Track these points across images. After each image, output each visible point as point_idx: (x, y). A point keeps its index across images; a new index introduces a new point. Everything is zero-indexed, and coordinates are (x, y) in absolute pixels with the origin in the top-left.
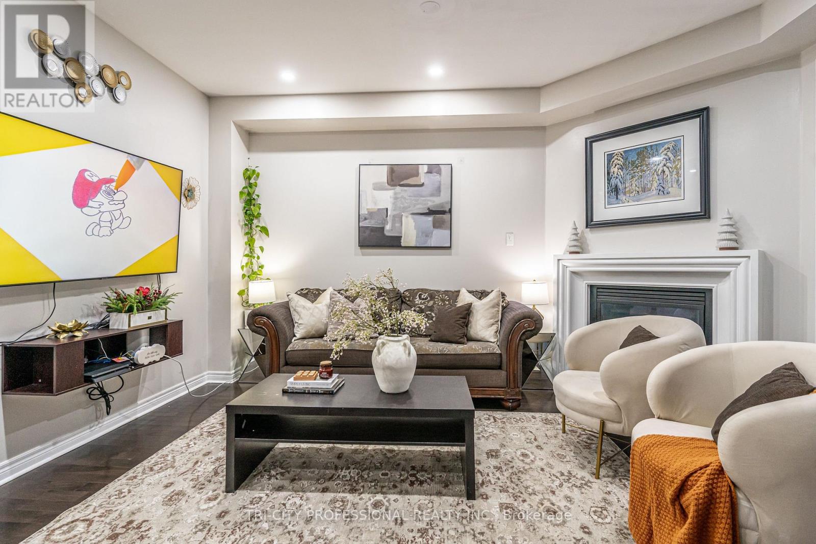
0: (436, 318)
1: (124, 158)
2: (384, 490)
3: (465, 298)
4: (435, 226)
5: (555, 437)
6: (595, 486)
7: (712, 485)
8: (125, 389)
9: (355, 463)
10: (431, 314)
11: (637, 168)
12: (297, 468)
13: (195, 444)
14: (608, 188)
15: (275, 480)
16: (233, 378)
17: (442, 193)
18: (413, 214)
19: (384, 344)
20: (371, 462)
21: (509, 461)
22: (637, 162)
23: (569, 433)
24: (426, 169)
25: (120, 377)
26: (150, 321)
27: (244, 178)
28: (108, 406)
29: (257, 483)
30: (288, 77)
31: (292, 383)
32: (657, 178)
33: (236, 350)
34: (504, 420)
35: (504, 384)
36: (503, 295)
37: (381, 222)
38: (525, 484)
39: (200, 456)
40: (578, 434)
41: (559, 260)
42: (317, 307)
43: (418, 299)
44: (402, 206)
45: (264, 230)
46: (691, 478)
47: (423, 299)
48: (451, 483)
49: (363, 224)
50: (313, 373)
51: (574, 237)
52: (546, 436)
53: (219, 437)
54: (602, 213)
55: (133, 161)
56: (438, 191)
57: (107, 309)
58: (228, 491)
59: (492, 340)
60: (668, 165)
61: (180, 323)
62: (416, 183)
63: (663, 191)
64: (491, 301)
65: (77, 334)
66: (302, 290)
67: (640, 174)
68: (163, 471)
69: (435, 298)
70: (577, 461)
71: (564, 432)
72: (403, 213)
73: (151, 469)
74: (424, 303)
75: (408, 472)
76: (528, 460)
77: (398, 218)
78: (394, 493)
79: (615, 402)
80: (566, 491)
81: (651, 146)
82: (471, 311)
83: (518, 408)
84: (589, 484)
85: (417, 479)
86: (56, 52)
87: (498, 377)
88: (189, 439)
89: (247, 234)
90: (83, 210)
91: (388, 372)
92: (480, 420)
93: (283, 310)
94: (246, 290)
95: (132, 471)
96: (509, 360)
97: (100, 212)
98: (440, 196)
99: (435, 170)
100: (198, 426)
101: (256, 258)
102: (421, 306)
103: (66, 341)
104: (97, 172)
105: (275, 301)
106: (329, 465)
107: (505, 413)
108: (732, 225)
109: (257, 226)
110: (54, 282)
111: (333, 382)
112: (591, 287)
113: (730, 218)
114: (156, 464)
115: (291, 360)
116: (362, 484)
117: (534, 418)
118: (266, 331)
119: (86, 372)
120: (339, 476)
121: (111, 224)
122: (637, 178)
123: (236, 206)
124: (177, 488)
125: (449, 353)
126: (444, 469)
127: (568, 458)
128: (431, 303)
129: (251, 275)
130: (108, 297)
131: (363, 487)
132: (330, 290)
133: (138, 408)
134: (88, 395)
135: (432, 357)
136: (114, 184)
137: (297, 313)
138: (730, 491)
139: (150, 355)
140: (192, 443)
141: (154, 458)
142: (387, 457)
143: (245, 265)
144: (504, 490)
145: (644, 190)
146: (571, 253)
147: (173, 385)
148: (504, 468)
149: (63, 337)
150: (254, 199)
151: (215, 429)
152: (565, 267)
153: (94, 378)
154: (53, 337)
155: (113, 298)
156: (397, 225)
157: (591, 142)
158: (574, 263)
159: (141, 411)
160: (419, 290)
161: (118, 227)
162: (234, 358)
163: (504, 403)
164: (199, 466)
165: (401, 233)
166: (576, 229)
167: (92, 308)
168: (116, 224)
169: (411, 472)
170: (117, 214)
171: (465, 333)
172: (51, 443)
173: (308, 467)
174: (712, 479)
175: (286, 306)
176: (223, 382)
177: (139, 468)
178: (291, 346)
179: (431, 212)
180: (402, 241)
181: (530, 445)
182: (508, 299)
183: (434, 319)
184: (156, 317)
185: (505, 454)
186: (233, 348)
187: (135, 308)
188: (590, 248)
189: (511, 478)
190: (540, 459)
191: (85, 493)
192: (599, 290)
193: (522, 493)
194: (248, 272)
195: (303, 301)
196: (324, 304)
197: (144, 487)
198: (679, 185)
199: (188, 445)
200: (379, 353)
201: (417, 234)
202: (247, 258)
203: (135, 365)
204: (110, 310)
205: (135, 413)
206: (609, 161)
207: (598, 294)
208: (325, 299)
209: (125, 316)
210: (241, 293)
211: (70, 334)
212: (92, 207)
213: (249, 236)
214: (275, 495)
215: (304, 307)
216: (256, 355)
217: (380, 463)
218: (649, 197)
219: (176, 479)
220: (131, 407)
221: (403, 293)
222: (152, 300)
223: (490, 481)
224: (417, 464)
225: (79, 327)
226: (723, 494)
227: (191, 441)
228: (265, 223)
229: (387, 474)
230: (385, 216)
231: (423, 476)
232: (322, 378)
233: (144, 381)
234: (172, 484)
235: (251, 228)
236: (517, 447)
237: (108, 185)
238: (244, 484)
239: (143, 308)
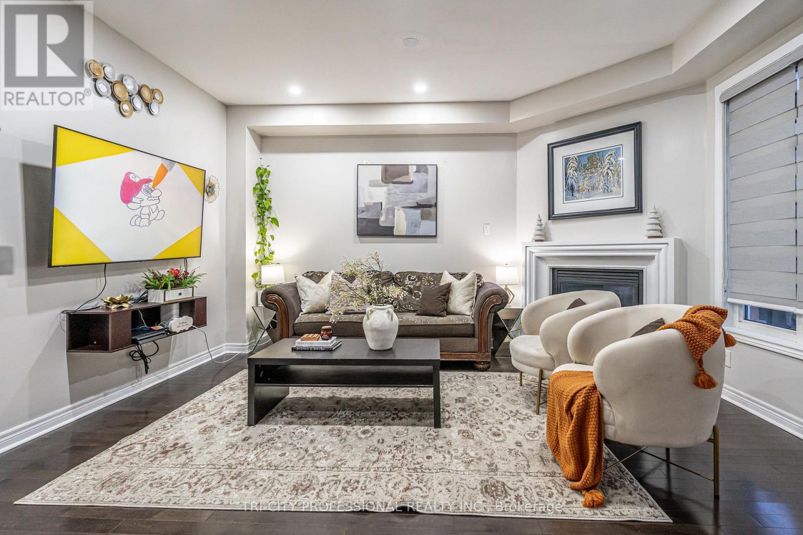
0: (423, 296)
1: (159, 162)
2: (372, 423)
3: (447, 279)
4: (422, 218)
5: (513, 389)
6: (534, 419)
7: (588, 396)
8: (159, 355)
9: (351, 407)
10: (418, 293)
11: (588, 170)
12: (303, 410)
13: (220, 396)
14: (566, 187)
15: (287, 418)
16: (248, 349)
17: (429, 189)
18: (403, 207)
19: (372, 311)
20: (363, 406)
21: (472, 404)
22: (587, 165)
23: (525, 385)
24: (415, 168)
25: (155, 343)
26: (181, 297)
27: (257, 175)
28: (147, 367)
29: (272, 420)
30: (295, 91)
31: (299, 343)
32: (603, 179)
33: (250, 325)
34: (475, 378)
35: (477, 349)
36: (479, 277)
37: (376, 214)
38: (481, 418)
39: (225, 404)
40: (532, 387)
41: (527, 247)
42: (321, 287)
43: (408, 280)
44: (394, 200)
45: (275, 221)
46: (577, 395)
47: (412, 280)
48: (424, 418)
49: (361, 216)
50: (316, 335)
51: (539, 228)
52: (506, 388)
53: (240, 391)
54: (561, 208)
55: (166, 164)
56: (425, 188)
57: (146, 286)
58: (249, 424)
59: (468, 314)
60: (611, 168)
61: (204, 299)
62: (406, 181)
63: (607, 190)
64: (467, 281)
65: (124, 305)
66: (308, 272)
67: (590, 175)
68: (196, 413)
69: (422, 279)
70: (526, 404)
71: (521, 385)
72: (395, 207)
73: (187, 412)
74: (413, 284)
75: (391, 412)
76: (487, 404)
77: (391, 211)
78: (379, 425)
79: (551, 355)
80: (511, 422)
81: (598, 152)
82: (450, 290)
83: (488, 370)
84: (530, 418)
85: (398, 416)
86: (106, 77)
87: (471, 344)
88: (215, 393)
89: (259, 224)
90: (128, 205)
91: (375, 333)
92: (455, 378)
93: (291, 289)
94: (259, 273)
95: (171, 413)
96: (481, 329)
97: (141, 206)
98: (427, 192)
99: (423, 169)
100: (221, 384)
101: (267, 246)
102: (410, 286)
103: (116, 311)
104: (139, 175)
105: (284, 282)
106: (329, 408)
107: (476, 373)
108: (657, 218)
109: (268, 218)
110: (105, 264)
111: (332, 342)
112: (553, 269)
113: (656, 213)
114: (190, 409)
115: (299, 331)
116: (354, 420)
117: (500, 376)
118: (277, 306)
119: (133, 335)
120: (336, 415)
121: (149, 216)
122: (587, 178)
123: (251, 201)
124: (209, 423)
125: (431, 324)
126: (420, 410)
127: (519, 402)
128: (419, 283)
129: (263, 260)
130: (147, 276)
131: (355, 421)
132: (332, 272)
133: (169, 370)
134: (131, 357)
135: (416, 327)
136: (152, 183)
137: (304, 291)
138: (599, 400)
139: (181, 325)
140: (217, 395)
141: (187, 406)
142: (376, 403)
143: (258, 251)
144: (463, 422)
145: (593, 188)
146: (537, 241)
147: (198, 353)
148: (467, 409)
149: (113, 307)
150: (265, 194)
151: (235, 386)
152: (531, 253)
153: (139, 340)
154: (105, 308)
155: (151, 277)
156: (390, 217)
157: (553, 148)
158: (538, 250)
159: (171, 374)
160: (408, 273)
161: (154, 219)
162: (249, 332)
163: (476, 365)
164: (225, 410)
165: (394, 224)
166: (540, 220)
167: (133, 286)
168: (153, 216)
169: (394, 412)
170: (154, 208)
171: (444, 308)
172: (102, 394)
173: (312, 410)
174: (589, 393)
175: (294, 286)
176: (239, 352)
177: (176, 412)
178: (298, 319)
179: (419, 206)
180: (394, 231)
181: (491, 394)
182: (484, 280)
183: (421, 297)
184: (185, 294)
185: (471, 400)
186: (248, 323)
187: (170, 285)
188: (552, 237)
189: (471, 415)
190: (497, 403)
191: (136, 428)
192: (559, 272)
193: (477, 424)
194: (261, 257)
195: (308, 282)
196: (326, 284)
197: (182, 423)
198: (619, 185)
199: (215, 397)
200: (368, 318)
201: (408, 224)
202: (260, 245)
203: (169, 333)
204: (148, 287)
205: (167, 375)
206: (566, 164)
207: (559, 275)
208: (327, 280)
209: (161, 292)
210: (254, 276)
211: (119, 306)
212: (135, 203)
213: (261, 226)
214: (287, 427)
215: (310, 287)
216: (268, 329)
217: (370, 407)
218: (596, 194)
219: (208, 418)
220: (162, 370)
221: (395, 275)
222: (182, 280)
223: (454, 417)
224: (400, 407)
225: (125, 300)
226: (594, 402)
227: (216, 394)
228: (276, 216)
229: (375, 414)
230: (379, 209)
231: (403, 414)
232: (323, 339)
233: (174, 349)
234: (205, 421)
235: (263, 219)
236: (481, 396)
237: (147, 185)
238: (261, 421)
239: (176, 286)
